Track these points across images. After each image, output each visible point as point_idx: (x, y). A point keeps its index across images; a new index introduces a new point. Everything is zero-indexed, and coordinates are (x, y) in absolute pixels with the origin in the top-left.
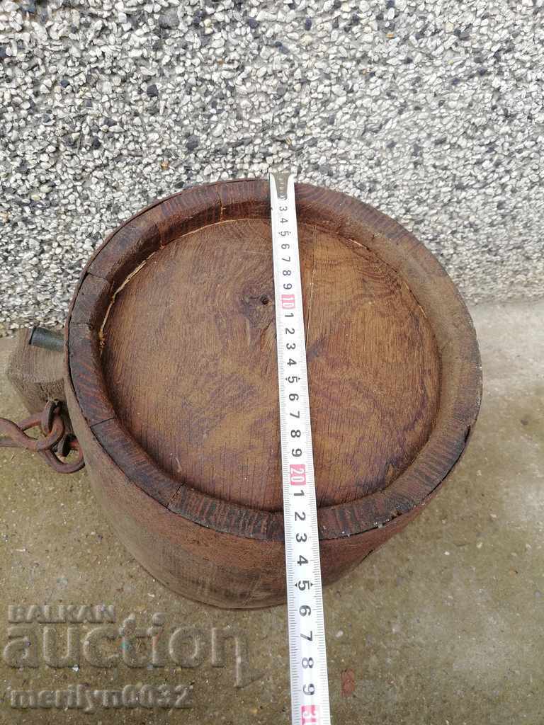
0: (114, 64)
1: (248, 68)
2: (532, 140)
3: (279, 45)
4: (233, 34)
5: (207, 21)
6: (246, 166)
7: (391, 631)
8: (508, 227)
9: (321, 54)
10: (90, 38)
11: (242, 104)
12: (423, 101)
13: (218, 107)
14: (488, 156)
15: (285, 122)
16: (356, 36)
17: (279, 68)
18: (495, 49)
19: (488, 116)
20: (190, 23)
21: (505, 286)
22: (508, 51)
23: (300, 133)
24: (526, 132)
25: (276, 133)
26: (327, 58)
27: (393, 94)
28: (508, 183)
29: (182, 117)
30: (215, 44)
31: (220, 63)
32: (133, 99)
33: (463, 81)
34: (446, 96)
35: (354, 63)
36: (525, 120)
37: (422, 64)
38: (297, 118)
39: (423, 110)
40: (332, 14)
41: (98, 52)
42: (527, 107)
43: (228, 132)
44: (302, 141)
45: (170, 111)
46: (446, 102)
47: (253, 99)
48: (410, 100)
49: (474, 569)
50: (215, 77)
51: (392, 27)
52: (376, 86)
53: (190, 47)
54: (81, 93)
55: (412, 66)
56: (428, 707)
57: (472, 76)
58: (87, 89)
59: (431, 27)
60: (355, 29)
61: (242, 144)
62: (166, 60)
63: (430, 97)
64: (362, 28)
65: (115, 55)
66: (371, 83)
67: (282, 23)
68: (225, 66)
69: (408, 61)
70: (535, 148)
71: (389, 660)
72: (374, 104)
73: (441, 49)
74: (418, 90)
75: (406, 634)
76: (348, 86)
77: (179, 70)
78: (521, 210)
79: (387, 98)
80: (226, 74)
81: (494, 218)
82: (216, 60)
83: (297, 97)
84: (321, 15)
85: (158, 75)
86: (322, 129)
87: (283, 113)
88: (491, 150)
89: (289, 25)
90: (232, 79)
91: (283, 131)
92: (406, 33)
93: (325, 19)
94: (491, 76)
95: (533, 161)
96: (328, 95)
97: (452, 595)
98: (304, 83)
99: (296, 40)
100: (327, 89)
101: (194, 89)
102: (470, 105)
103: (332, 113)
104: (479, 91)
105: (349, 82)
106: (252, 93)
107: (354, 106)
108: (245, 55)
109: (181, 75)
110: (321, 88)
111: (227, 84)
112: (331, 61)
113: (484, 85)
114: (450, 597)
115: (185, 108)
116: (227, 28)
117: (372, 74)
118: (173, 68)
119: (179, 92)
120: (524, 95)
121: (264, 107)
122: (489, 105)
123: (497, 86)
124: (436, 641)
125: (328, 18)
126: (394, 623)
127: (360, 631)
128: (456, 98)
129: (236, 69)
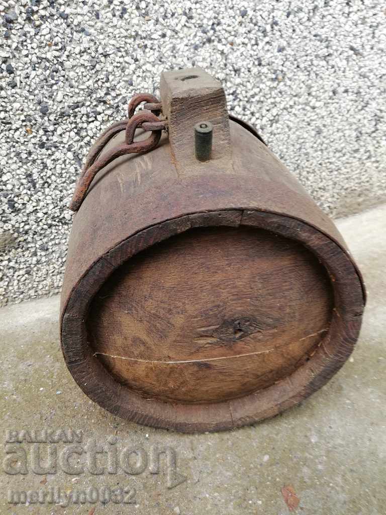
1: (68, 48)
2: (257, 88)
3: (83, 30)
4: (53, 24)
5: (35, 17)
6: (85, 125)
7: (311, 442)
9: (110, 34)
11: (70, 76)
12: (182, 64)
13: (56, 79)
14: (236, 103)
15: (102, 86)
16: (128, 21)
17: (88, 47)
18: (211, 23)
19: (224, 71)
20: (25, 18)
22: (219, 24)
23: (113, 94)
24: (251, 81)
25: (98, 96)
26: (115, 37)
27: (162, 60)
28: (257, 123)
29: (33, 88)
30: (44, 32)
31: (50, 46)
33: (200, 47)
34: (194, 59)
35: (132, 39)
36: (247, 72)
37: (172, 37)
38: (109, 83)
40: (109, 7)
42: (245, 63)
43: (66, 98)
44: (117, 101)
45: (24, 84)
46: (196, 63)
47: (77, 71)
48: (174, 64)
49: (356, 377)
50: (49, 56)
51: (147, 14)
52: (152, 56)
53: (28, 35)
55: (167, 39)
56: (374, 497)
57: (204, 44)
59: (169, 11)
60: (126, 16)
61: (78, 107)
62: (14, 45)
63: (185, 59)
64: (130, 16)
66: (147, 53)
67: (82, 15)
68: (54, 47)
69: (164, 36)
70: (261, 94)
71: (320, 467)
72: (153, 68)
73: (179, 26)
74: (177, 55)
75: (325, 440)
77: (24, 52)
78: (273, 144)
79: (160, 63)
80: (57, 54)
82: (46, 43)
83: (104, 67)
84: (103, 9)
85: (11, 57)
86: (127, 90)
87: (99, 79)
88: (236, 98)
89: (86, 16)
90: (59, 57)
91: (103, 95)
92: (156, 16)
93: (106, 11)
94: (216, 43)
95: (264, 104)
96: (124, 64)
97: (349, 399)
98: (106, 56)
99: (93, 26)
100: (121, 60)
101: (37, 65)
102: (211, 64)
103: (130, 77)
104: (212, 54)
105: (133, 53)
106: (75, 66)
107: (141, 70)
108: (64, 39)
109: (27, 56)
110: (117, 59)
111: (58, 60)
112: (118, 39)
113: (214, 49)
114: (348, 401)
115: (34, 81)
116: (49, 20)
117: (146, 46)
118: (20, 51)
119: (27, 69)
120: (239, 55)
121: (85, 76)
122: (222, 63)
123: (221, 49)
124: (353, 438)
125: (108, 10)
126: (311, 435)
127: (284, 450)
128: (201, 60)
129: (61, 49)
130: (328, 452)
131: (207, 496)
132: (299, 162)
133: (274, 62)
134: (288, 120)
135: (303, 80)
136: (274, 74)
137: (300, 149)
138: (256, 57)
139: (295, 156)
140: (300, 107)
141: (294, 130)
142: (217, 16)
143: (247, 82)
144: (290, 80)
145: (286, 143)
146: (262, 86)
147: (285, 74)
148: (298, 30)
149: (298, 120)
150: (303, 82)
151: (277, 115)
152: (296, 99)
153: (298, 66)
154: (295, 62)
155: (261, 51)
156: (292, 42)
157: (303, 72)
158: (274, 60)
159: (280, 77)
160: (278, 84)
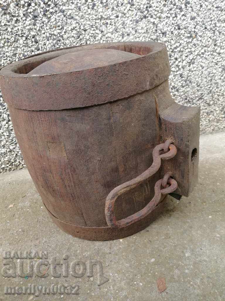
0: (22, 32)
1: (65, 28)
2: (178, 43)
3: (72, 18)
4: (57, 16)
5: (48, 13)
7: (185, 256)
8: (190, 87)
9: (87, 18)
10: (13, 24)
11: (67, 43)
12: (129, 32)
13: (59, 45)
16: (97, 10)
17: (75, 26)
18: (145, 7)
19: (156, 34)
20: (43, 14)
21: (207, 122)
22: (150, 7)
24: (174, 39)
26: (90, 20)
27: (117, 30)
28: (179, 64)
30: (52, 20)
31: (56, 27)
32: (31, 44)
33: (140, 21)
34: (136, 28)
35: (99, 20)
36: (170, 34)
37: (122, 17)
39: (131, 35)
40: (86, 4)
41: (16, 29)
42: (169, 29)
45: (43, 48)
46: (137, 31)
47: (70, 40)
48: (124, 32)
50: (55, 33)
51: (107, 5)
52: (111, 28)
53: (45, 23)
54: (13, 45)
55: (119, 18)
57: (142, 19)
58: (15, 43)
59: (120, 2)
60: (95, 8)
62: (38, 29)
63: (131, 29)
64: (97, 7)
65: (22, 29)
66: (108, 27)
67: (71, 9)
68: (57, 28)
69: (117, 17)
70: (181, 46)
71: (187, 271)
72: (112, 35)
73: (126, 10)
74: (125, 27)
75: (195, 256)
76: (100, 29)
77: (43, 32)
78: (191, 77)
79: (116, 32)
80: (59, 31)
81: (182, 82)
82: (54, 26)
83: (84, 36)
84: (83, 5)
85: (36, 35)
89: (73, 10)
90: (61, 33)
92: (112, 6)
93: (84, 6)
94: (149, 18)
95: (184, 53)
96: (95, 34)
97: (219, 234)
98: (85, 31)
99: (77, 15)
100: (94, 32)
101: (49, 38)
102: (147, 31)
103: (99, 41)
104: (147, 25)
105: (101, 28)
106: (69, 37)
107: (105, 37)
108: (63, 23)
109: (44, 33)
110: (92, 32)
111: (60, 35)
112: (91, 21)
113: (148, 22)
114: (218, 235)
115: (48, 46)
116: (55, 14)
117: (107, 23)
118: (41, 31)
119: (45, 40)
120: (165, 24)
121: (74, 42)
122: (154, 29)
123: (153, 21)
124: (215, 258)
125: (85, 5)
126: (186, 252)
127: (166, 258)
128: (140, 28)
129: (61, 29)
130: (195, 263)
131: (111, 274)
132: (211, 88)
133: (189, 27)
134: (201, 62)
135: (209, 36)
136: (189, 34)
137: (211, 80)
138: (176, 24)
139: (208, 85)
140: (209, 53)
141: (205, 68)
142: (149, 2)
143: (171, 40)
144: (201, 37)
145: (200, 77)
146: (181, 42)
147: (197, 33)
148: (204, 6)
149: (208, 62)
150: (210, 37)
151: (193, 59)
152: (206, 48)
153: (206, 28)
154: (204, 26)
155: (179, 21)
156: (200, 13)
157: (209, 31)
158: (188, 26)
159: (194, 35)
160: (192, 40)
